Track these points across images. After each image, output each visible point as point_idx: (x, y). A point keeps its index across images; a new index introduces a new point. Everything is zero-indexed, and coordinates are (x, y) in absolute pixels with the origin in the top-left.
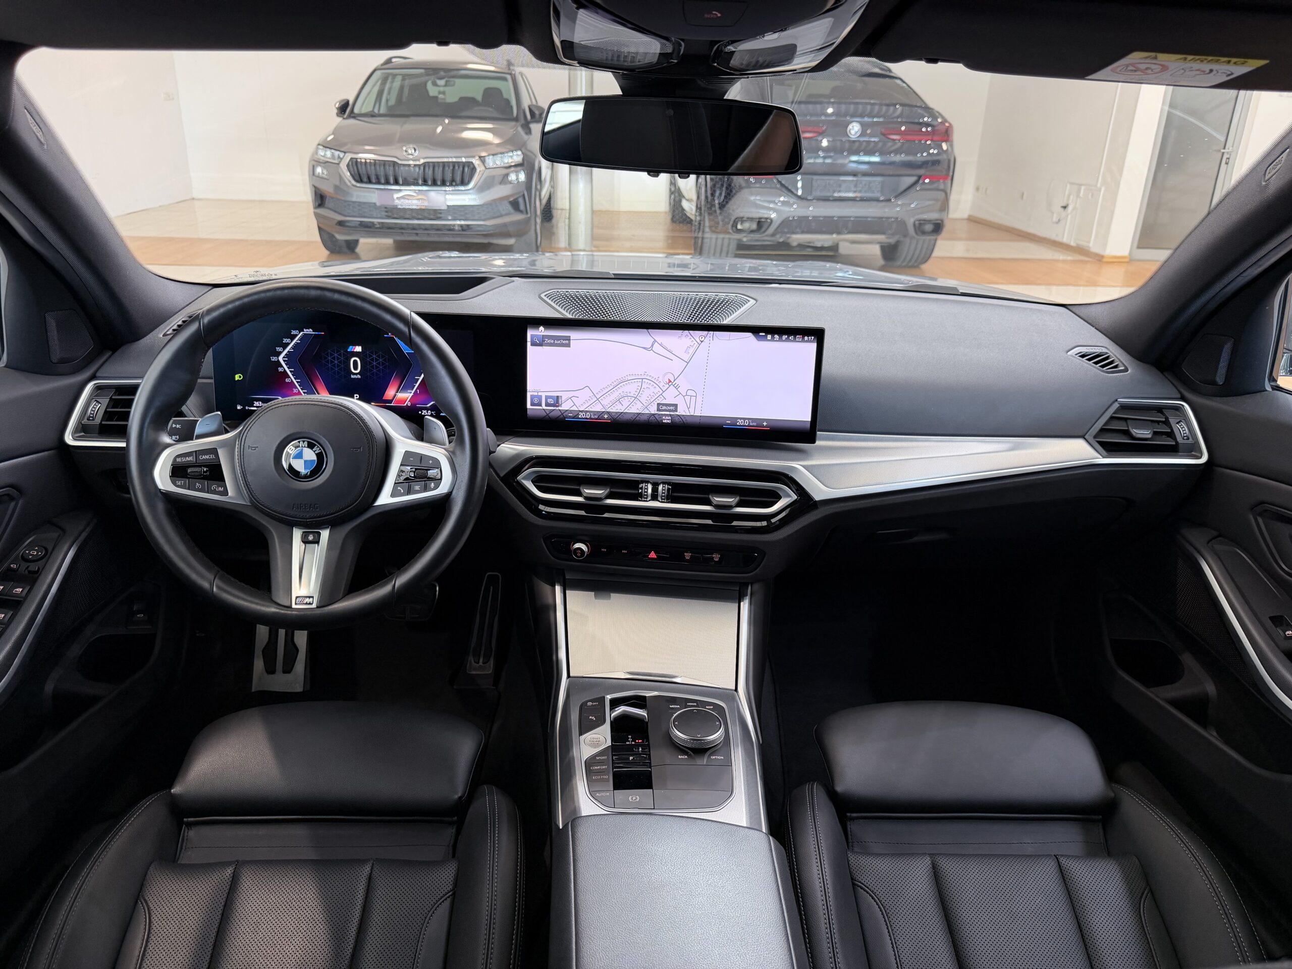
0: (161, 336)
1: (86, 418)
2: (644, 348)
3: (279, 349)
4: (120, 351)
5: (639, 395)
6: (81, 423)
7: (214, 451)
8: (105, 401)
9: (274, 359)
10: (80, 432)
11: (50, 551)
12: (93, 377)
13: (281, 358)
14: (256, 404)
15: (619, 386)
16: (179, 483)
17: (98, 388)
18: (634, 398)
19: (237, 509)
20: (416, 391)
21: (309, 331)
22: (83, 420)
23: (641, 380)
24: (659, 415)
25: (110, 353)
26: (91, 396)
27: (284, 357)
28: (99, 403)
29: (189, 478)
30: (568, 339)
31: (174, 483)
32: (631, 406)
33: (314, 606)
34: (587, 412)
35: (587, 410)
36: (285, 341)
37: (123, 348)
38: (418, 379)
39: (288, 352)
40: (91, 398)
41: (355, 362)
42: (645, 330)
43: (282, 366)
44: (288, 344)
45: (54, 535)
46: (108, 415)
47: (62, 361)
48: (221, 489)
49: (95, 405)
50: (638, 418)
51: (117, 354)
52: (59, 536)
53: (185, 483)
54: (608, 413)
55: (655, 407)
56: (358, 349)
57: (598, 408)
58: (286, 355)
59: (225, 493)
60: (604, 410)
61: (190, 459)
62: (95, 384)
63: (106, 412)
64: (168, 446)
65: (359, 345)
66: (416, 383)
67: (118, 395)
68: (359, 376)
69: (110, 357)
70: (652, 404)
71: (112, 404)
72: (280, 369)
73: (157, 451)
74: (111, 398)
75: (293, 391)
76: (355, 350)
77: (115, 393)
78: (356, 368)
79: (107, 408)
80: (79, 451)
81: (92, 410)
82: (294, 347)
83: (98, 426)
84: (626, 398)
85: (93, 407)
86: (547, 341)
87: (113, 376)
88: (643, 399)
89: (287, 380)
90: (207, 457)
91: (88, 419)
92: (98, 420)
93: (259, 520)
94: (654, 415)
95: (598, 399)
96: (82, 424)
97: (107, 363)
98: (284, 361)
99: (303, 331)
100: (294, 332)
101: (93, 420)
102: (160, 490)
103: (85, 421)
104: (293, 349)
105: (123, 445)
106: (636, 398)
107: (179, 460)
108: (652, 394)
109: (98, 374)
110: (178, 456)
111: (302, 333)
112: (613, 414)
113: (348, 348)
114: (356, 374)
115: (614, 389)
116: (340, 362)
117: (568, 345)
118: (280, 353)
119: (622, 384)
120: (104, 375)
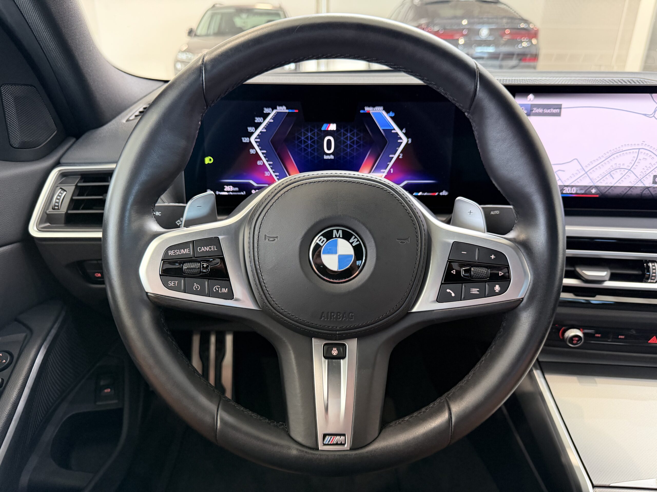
0: (124, 121)
1: (51, 207)
2: (645, 115)
3: (250, 129)
4: (84, 137)
5: (634, 166)
6: (46, 213)
7: (215, 241)
8: (71, 189)
9: (245, 140)
10: (46, 222)
11: (16, 356)
12: (58, 164)
13: (253, 139)
14: (227, 188)
15: (611, 158)
16: (171, 284)
17: (64, 175)
18: (627, 171)
19: (244, 315)
20: (390, 171)
21: (282, 109)
22: (48, 209)
23: (638, 150)
24: (654, 188)
25: (74, 140)
26: (55, 183)
27: (256, 138)
28: (65, 191)
29: (185, 277)
30: (559, 107)
31: (165, 285)
32: (623, 179)
33: (347, 447)
34: (572, 186)
35: (573, 184)
36: (258, 120)
37: (87, 134)
38: (393, 158)
39: (261, 132)
40: (56, 185)
41: (329, 141)
42: (649, 94)
43: (253, 148)
44: (260, 124)
45: (21, 336)
46: (74, 204)
47: (24, 146)
48: (225, 290)
49: (60, 193)
50: (629, 192)
51: (81, 140)
52: (26, 337)
53: (179, 283)
54: (596, 187)
55: (651, 179)
56: (333, 127)
57: (586, 182)
58: (258, 135)
59: (230, 296)
60: (591, 184)
61: (186, 251)
62: (60, 171)
63: (72, 200)
64: (156, 235)
65: (333, 123)
66: (390, 161)
67: (85, 182)
68: (332, 157)
69: (74, 143)
70: (647, 176)
71: (77, 192)
72: (252, 151)
73: (142, 243)
74: (76, 186)
75: (264, 174)
76: (329, 129)
77: (81, 179)
78: (329, 148)
79: (73, 195)
80: (44, 243)
81: (57, 199)
82: (267, 128)
83: (64, 216)
84: (618, 170)
85: (58, 196)
86: (536, 110)
87: (78, 162)
88: (638, 171)
89: (259, 163)
90: (207, 249)
91: (53, 209)
92: (63, 210)
93: (272, 329)
94: (648, 188)
95: (586, 173)
96: (48, 214)
97: (72, 149)
98: (256, 142)
99: (276, 108)
100: (266, 110)
101: (58, 209)
102: (147, 293)
103: (50, 211)
104: (266, 128)
105: (99, 235)
106: (630, 170)
107: (171, 253)
108: (648, 166)
109: (63, 161)
110: (170, 248)
111: (275, 111)
112: (602, 188)
113: (321, 127)
114: (329, 154)
115: (606, 161)
116: (314, 142)
117: (559, 114)
118: (252, 133)
119: (615, 156)
120: (71, 161)
